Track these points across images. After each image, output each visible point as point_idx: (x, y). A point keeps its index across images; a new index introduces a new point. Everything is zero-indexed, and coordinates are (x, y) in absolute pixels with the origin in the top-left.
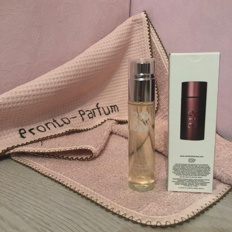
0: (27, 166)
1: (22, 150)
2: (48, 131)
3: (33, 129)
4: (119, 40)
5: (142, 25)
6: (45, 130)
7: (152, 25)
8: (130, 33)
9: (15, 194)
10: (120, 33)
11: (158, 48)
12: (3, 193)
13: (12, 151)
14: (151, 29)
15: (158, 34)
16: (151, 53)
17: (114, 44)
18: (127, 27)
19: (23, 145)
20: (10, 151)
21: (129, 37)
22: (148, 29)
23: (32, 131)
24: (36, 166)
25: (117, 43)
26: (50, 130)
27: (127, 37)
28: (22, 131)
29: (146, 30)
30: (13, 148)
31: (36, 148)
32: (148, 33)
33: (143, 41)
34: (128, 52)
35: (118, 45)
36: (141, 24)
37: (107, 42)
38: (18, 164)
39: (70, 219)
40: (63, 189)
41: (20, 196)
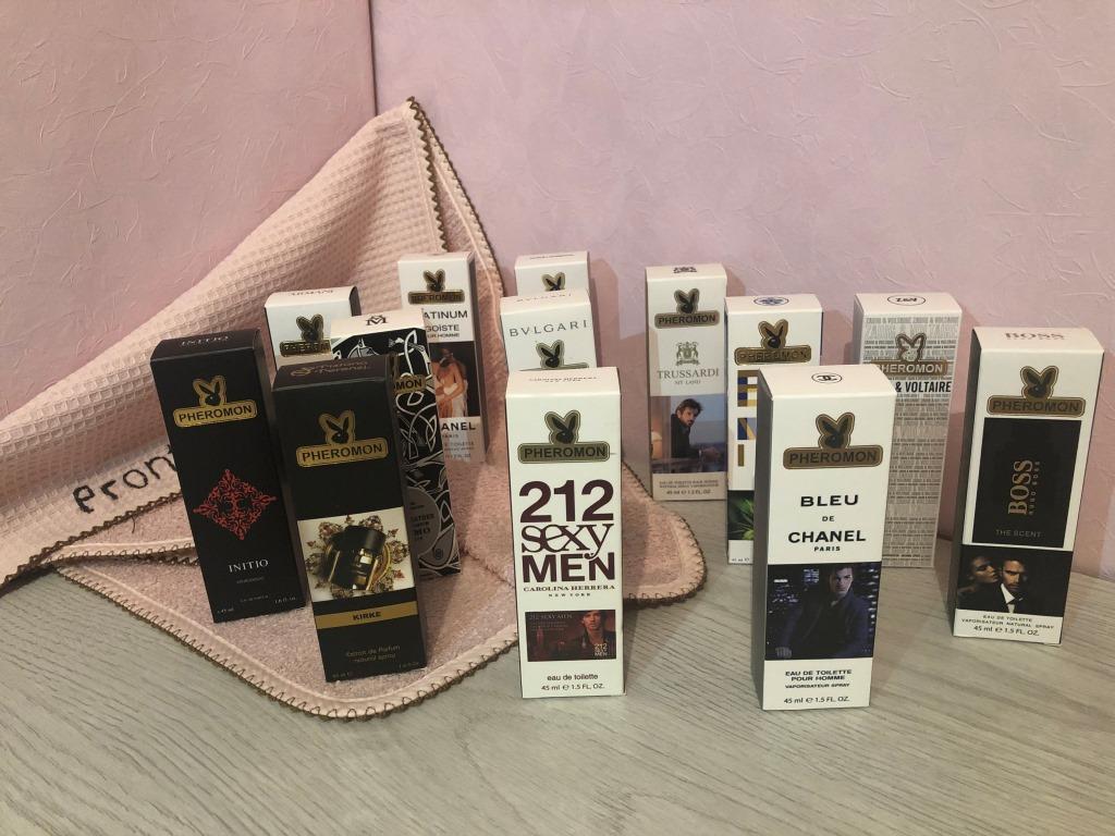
0: (97, 593)
1: (80, 554)
2: (156, 484)
3: (112, 483)
4: (336, 202)
5: (406, 140)
6: (146, 480)
7: (437, 138)
8: (374, 168)
9: (63, 672)
10: (338, 177)
11: (457, 209)
12: (36, 673)
13: (55, 557)
14: (436, 150)
15: (455, 167)
16: (439, 223)
17: (322, 216)
18: (361, 155)
19: (84, 536)
20: (52, 555)
21: (372, 182)
22: (427, 154)
23: (111, 489)
24: (119, 591)
25: (329, 212)
26: (159, 482)
27: (362, 184)
28: (83, 494)
29: (419, 155)
30: (58, 546)
31: (117, 542)
32: (428, 163)
33: (415, 187)
34: (375, 221)
35: (333, 216)
36: (404, 137)
37: (300, 214)
38: (76, 588)
39: (178, 721)
40: (176, 648)
41: (74, 677)
